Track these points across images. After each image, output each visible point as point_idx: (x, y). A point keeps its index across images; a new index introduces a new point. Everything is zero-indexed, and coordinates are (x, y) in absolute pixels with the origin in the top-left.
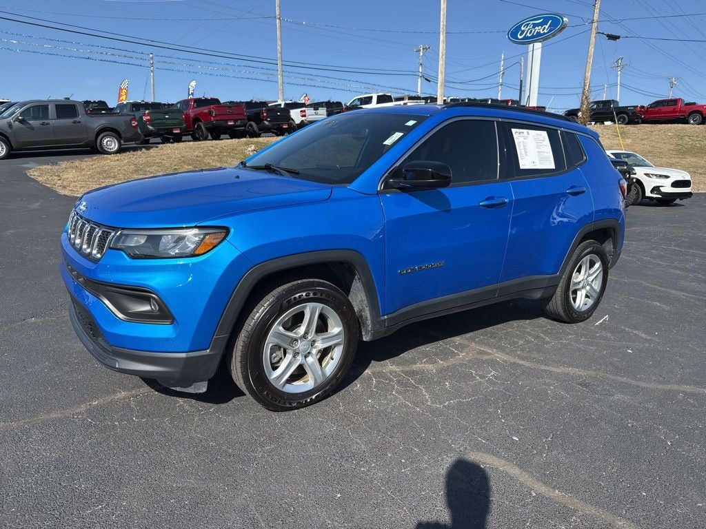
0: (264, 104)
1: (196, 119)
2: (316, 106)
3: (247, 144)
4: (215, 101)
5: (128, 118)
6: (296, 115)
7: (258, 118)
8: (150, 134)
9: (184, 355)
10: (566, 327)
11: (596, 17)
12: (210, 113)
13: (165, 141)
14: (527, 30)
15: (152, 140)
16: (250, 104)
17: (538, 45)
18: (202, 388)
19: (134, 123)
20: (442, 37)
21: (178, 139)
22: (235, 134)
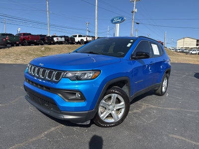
0: (46, 36)
1: (24, 39)
2: (61, 37)
3: (42, 47)
4: (30, 34)
5: (2, 38)
6: (55, 39)
7: (44, 40)
8: (8, 43)
9: (87, 112)
10: (161, 97)
11: (133, 18)
12: (29, 37)
13: (13, 45)
14: (115, 20)
15: (8, 45)
16: (41, 35)
17: (118, 24)
18: (88, 122)
19: (4, 40)
20: (96, 20)
21: (17, 45)
22: (36, 44)
